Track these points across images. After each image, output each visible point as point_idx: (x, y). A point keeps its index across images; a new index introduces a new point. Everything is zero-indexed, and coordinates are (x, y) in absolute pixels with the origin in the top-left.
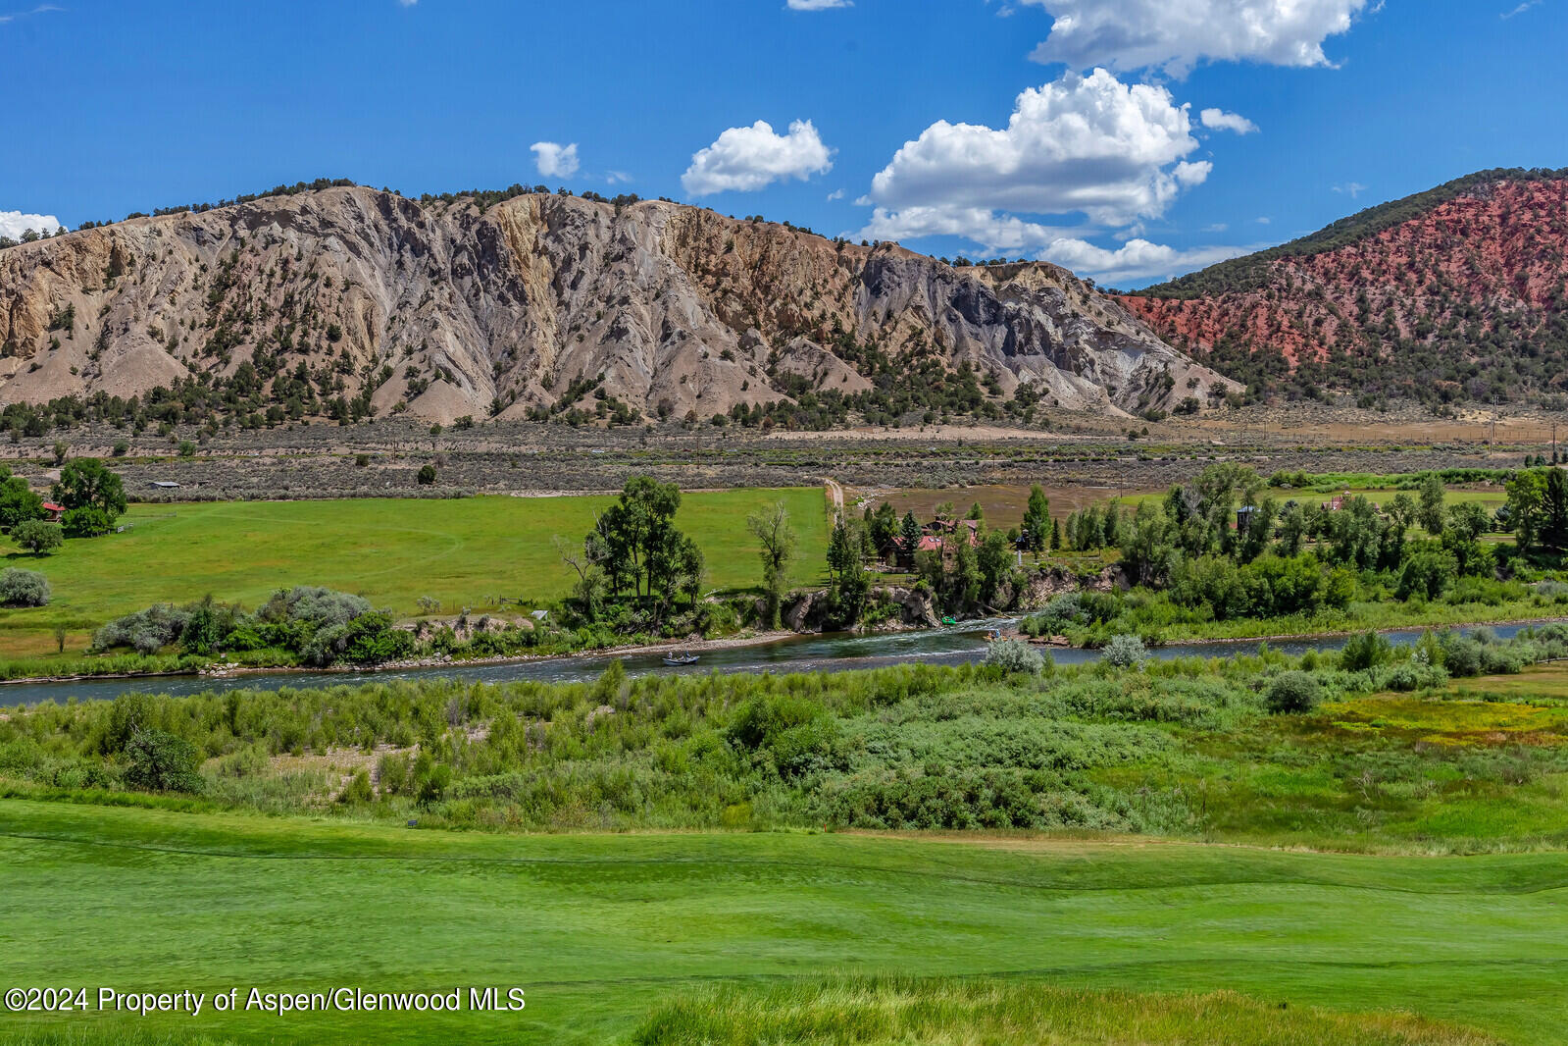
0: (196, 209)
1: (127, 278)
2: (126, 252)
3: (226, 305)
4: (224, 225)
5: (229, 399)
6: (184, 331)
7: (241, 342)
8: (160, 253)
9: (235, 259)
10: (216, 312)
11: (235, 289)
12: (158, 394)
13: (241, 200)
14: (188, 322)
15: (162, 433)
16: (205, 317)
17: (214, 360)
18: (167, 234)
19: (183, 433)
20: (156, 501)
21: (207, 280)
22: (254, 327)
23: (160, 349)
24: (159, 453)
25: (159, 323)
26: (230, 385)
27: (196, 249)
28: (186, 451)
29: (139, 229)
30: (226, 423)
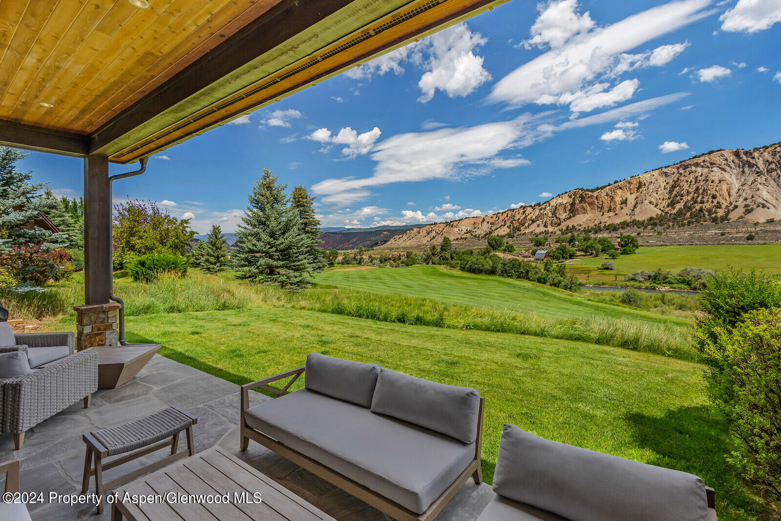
0: (666, 167)
1: (643, 189)
2: (643, 182)
3: (675, 192)
4: (675, 170)
5: (674, 219)
6: (660, 201)
7: (680, 202)
8: (653, 181)
9: (678, 179)
10: (671, 195)
11: (678, 188)
12: (651, 219)
13: (681, 162)
14: (662, 199)
15: (652, 229)
16: (667, 196)
17: (670, 208)
18: (656, 176)
19: (659, 228)
20: (648, 246)
21: (669, 186)
22: (684, 198)
23: (653, 207)
24: (651, 234)
25: (652, 200)
26: (675, 214)
27: (665, 178)
28: (659, 233)
29: (648, 176)
30: (673, 225)
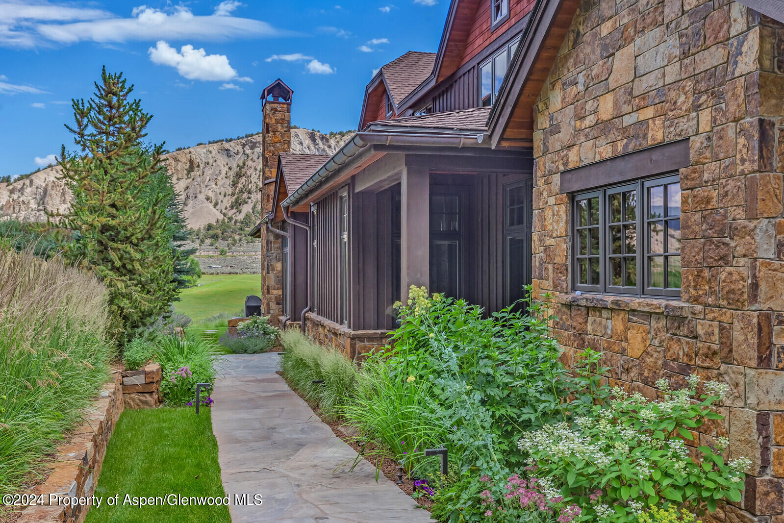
0: (227, 141)
1: (196, 173)
2: (196, 161)
3: (240, 185)
4: (240, 148)
5: (241, 229)
6: (221, 197)
7: (246, 203)
8: (211, 161)
9: (244, 164)
10: (235, 189)
11: (244, 178)
12: (210, 227)
13: (247, 136)
14: (223, 194)
15: (212, 245)
16: (230, 191)
17: (234, 211)
18: (214, 152)
19: (221, 244)
20: (212, 274)
21: (232, 174)
22: (252, 196)
23: (211, 206)
24: (211, 253)
25: (210, 194)
26: (242, 223)
27: (226, 159)
28: (223, 252)
29: (202, 150)
30: (240, 240)
